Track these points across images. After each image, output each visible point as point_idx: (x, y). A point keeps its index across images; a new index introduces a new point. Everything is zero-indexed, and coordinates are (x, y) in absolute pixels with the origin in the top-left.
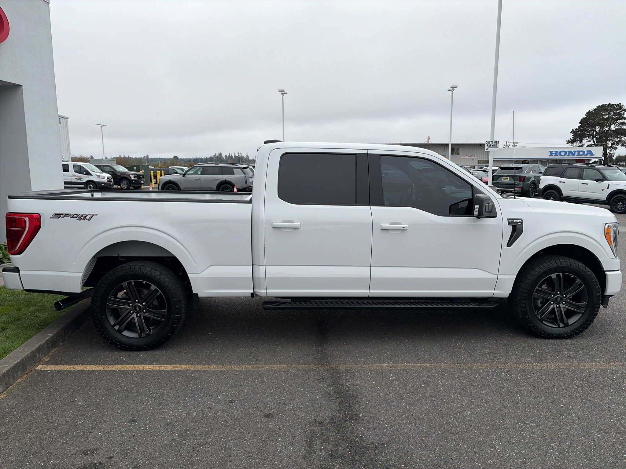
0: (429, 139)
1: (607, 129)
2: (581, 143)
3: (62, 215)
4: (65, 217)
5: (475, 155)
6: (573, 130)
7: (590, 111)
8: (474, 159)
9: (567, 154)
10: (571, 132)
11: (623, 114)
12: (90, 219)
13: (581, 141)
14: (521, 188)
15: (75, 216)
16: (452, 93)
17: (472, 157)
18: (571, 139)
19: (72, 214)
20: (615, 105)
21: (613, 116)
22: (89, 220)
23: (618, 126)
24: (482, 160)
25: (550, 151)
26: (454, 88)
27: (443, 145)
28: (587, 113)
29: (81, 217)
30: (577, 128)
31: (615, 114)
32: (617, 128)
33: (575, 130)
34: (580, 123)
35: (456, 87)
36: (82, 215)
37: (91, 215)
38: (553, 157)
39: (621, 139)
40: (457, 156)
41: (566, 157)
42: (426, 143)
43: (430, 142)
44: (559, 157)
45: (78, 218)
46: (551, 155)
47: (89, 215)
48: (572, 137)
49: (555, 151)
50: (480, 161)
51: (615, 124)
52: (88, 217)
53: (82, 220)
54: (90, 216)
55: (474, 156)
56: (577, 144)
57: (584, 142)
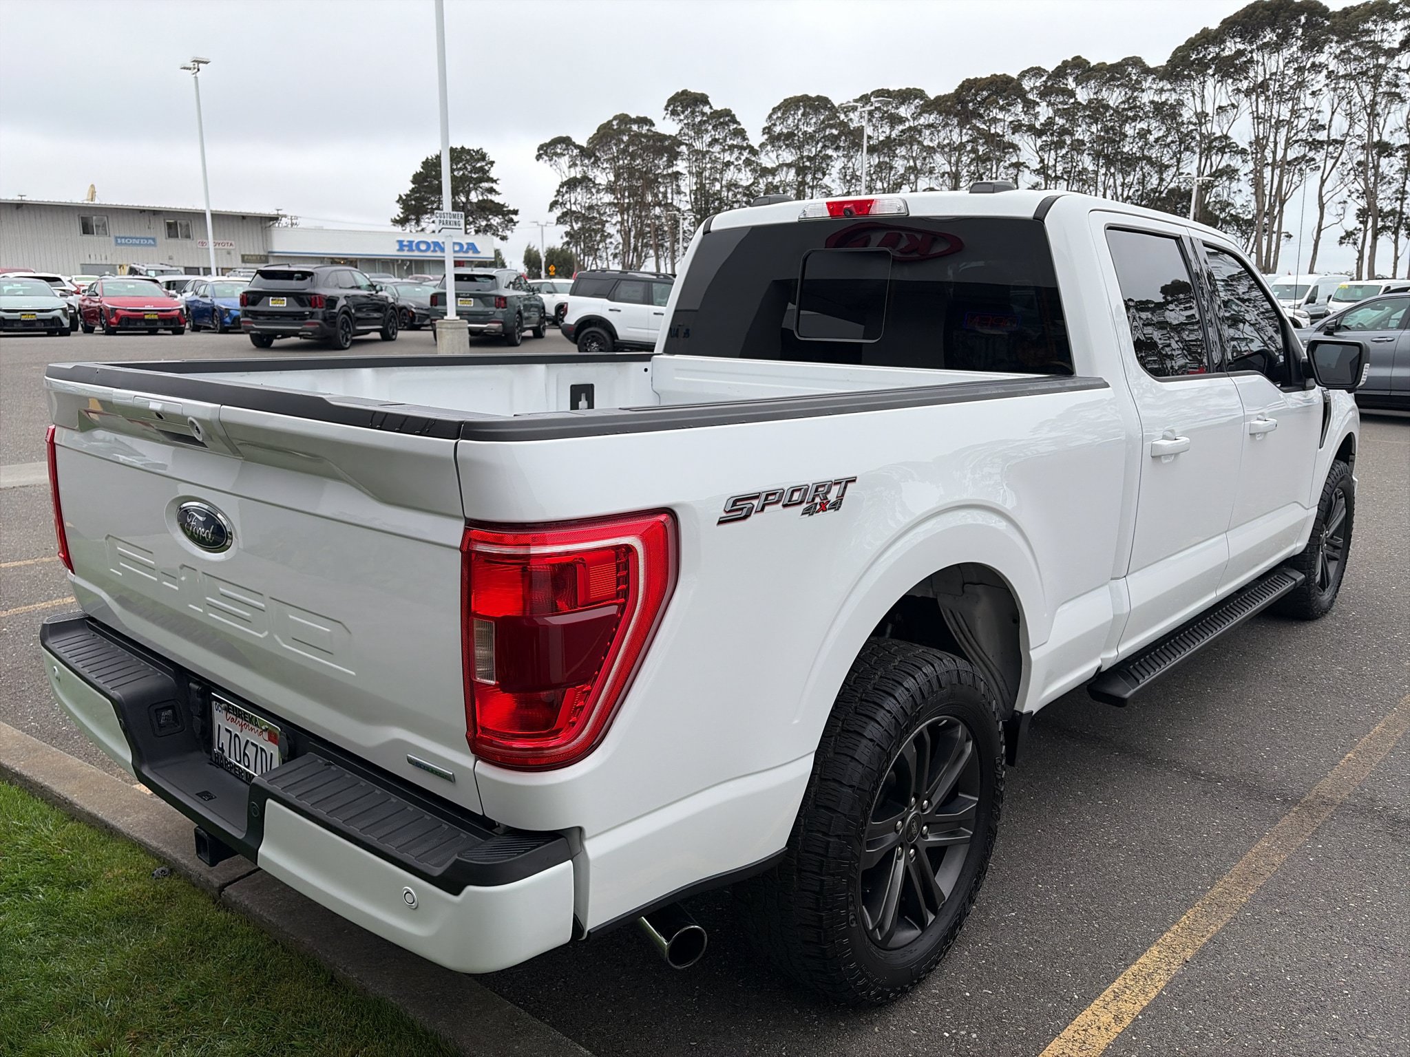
0: (93, 195)
1: (464, 199)
2: (418, 226)
3: (755, 502)
4: (767, 508)
5: (233, 243)
6: (400, 196)
7: (427, 159)
8: (233, 252)
9: (432, 249)
10: (398, 202)
11: (488, 171)
12: (841, 504)
13: (418, 222)
14: (501, 322)
15: (796, 496)
16: (196, 77)
17: (226, 247)
18: (398, 216)
19: (786, 489)
20: (473, 150)
21: (470, 172)
22: (836, 506)
23: (482, 194)
24: (252, 256)
25: (398, 241)
26: (201, 65)
27: (144, 211)
28: (423, 163)
29: (813, 500)
30: (409, 193)
31: (475, 170)
32: (480, 198)
33: (404, 197)
34: (413, 182)
35: (206, 63)
36: (816, 491)
37: (840, 483)
38: (406, 253)
39: (489, 220)
40: (188, 241)
41: (429, 254)
42: (86, 202)
43: (97, 202)
44: (416, 253)
45: (805, 505)
46: (401, 249)
47: (836, 484)
48: (402, 213)
49: (408, 241)
50: (246, 257)
51: (476, 189)
52: (832, 497)
53: (818, 512)
54: (838, 487)
55: (231, 244)
56: (411, 226)
57: (423, 224)
